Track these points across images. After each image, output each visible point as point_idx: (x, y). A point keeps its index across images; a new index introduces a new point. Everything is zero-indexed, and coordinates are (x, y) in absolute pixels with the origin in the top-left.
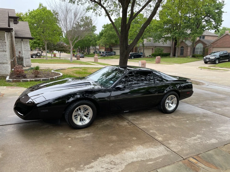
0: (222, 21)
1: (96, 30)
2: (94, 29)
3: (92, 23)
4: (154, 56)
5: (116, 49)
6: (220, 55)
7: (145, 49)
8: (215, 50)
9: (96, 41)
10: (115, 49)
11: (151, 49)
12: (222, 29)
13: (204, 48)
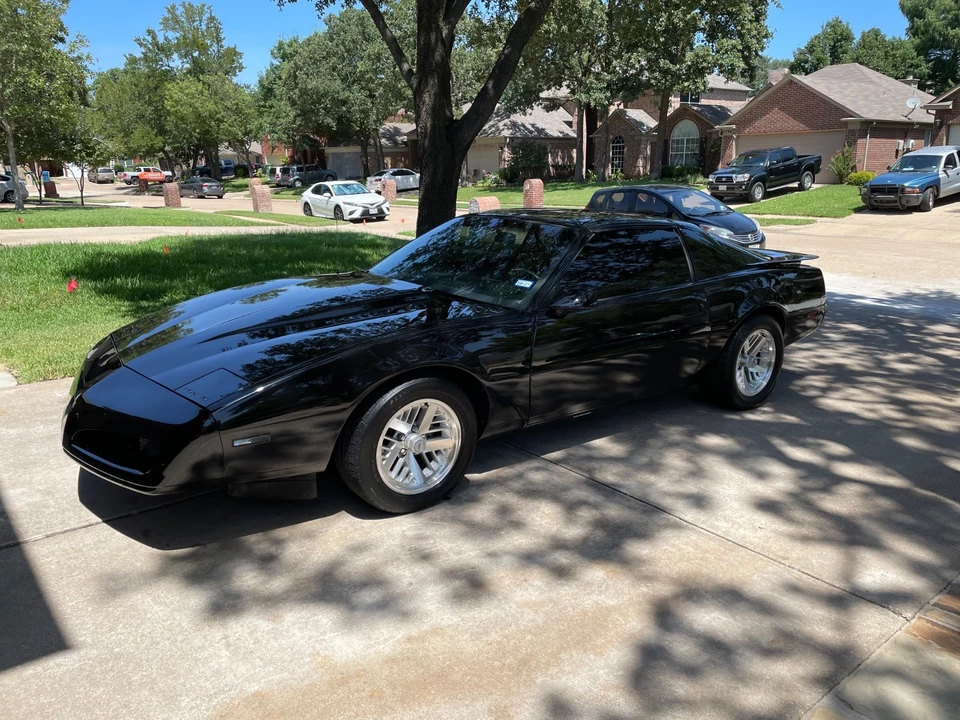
1: (241, 68)
2: (233, 62)
3: (222, 36)
6: (770, 166)
8: (745, 145)
13: (703, 142)
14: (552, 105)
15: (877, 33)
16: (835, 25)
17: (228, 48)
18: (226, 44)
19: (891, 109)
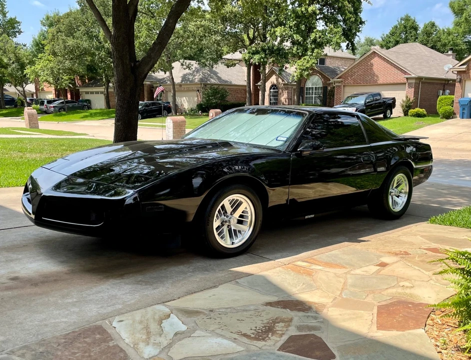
0: (362, 23)
1: (20, 32)
2: (14, 28)
3: (6, 10)
4: (204, 109)
5: (92, 93)
6: (365, 104)
7: (177, 91)
8: (349, 91)
9: (22, 67)
10: (87, 93)
11: (193, 90)
12: (364, 43)
13: (325, 88)
14: (230, 64)
15: (433, 25)
16: (407, 19)
17: (11, 19)
18: (9, 16)
19: (435, 71)
